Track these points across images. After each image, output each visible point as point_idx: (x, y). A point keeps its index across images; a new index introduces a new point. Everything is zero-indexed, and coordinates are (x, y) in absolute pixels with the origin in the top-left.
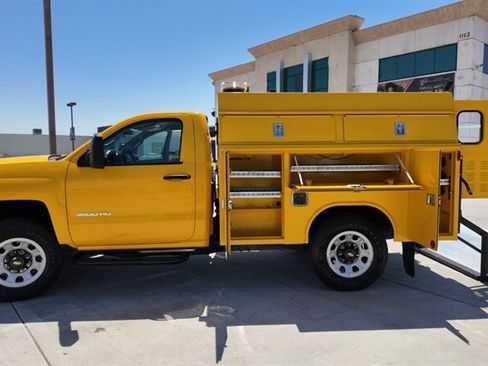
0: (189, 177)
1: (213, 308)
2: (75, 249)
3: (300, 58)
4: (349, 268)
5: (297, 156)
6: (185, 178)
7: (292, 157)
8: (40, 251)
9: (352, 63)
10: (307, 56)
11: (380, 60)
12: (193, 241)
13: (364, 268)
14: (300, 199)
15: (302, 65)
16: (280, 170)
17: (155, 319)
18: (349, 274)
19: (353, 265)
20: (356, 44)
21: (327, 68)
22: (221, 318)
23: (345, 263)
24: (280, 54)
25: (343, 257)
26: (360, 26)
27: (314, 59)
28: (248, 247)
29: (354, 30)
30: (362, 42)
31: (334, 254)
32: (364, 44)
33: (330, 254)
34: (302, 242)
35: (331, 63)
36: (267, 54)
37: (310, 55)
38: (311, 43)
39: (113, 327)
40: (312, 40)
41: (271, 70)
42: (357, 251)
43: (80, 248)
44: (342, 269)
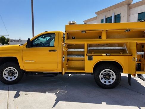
0: (56, 51)
1: (61, 91)
2: (25, 71)
3: (111, 14)
4: (107, 81)
5: (90, 44)
6: (55, 51)
7: (88, 45)
8: (16, 71)
9: (129, 15)
10: (113, 14)
11: (138, 14)
12: (57, 70)
13: (112, 82)
14: (90, 58)
15: (112, 17)
16: (84, 49)
17: (42, 93)
18: (107, 83)
19: (109, 81)
20: (130, 9)
21: (120, 17)
22: (62, 94)
23: (106, 80)
24: (105, 14)
25: (105, 77)
26: (131, 3)
27: (116, 15)
28: (77, 73)
29: (129, 4)
30: (132, 8)
31: (102, 76)
32: (133, 9)
33: (100, 76)
34: (91, 72)
35: (121, 16)
36: (101, 14)
37: (115, 13)
38: (115, 9)
39: (30, 94)
40: (115, 8)
41: (102, 19)
42: (110, 76)
43: (27, 71)
44: (105, 82)
